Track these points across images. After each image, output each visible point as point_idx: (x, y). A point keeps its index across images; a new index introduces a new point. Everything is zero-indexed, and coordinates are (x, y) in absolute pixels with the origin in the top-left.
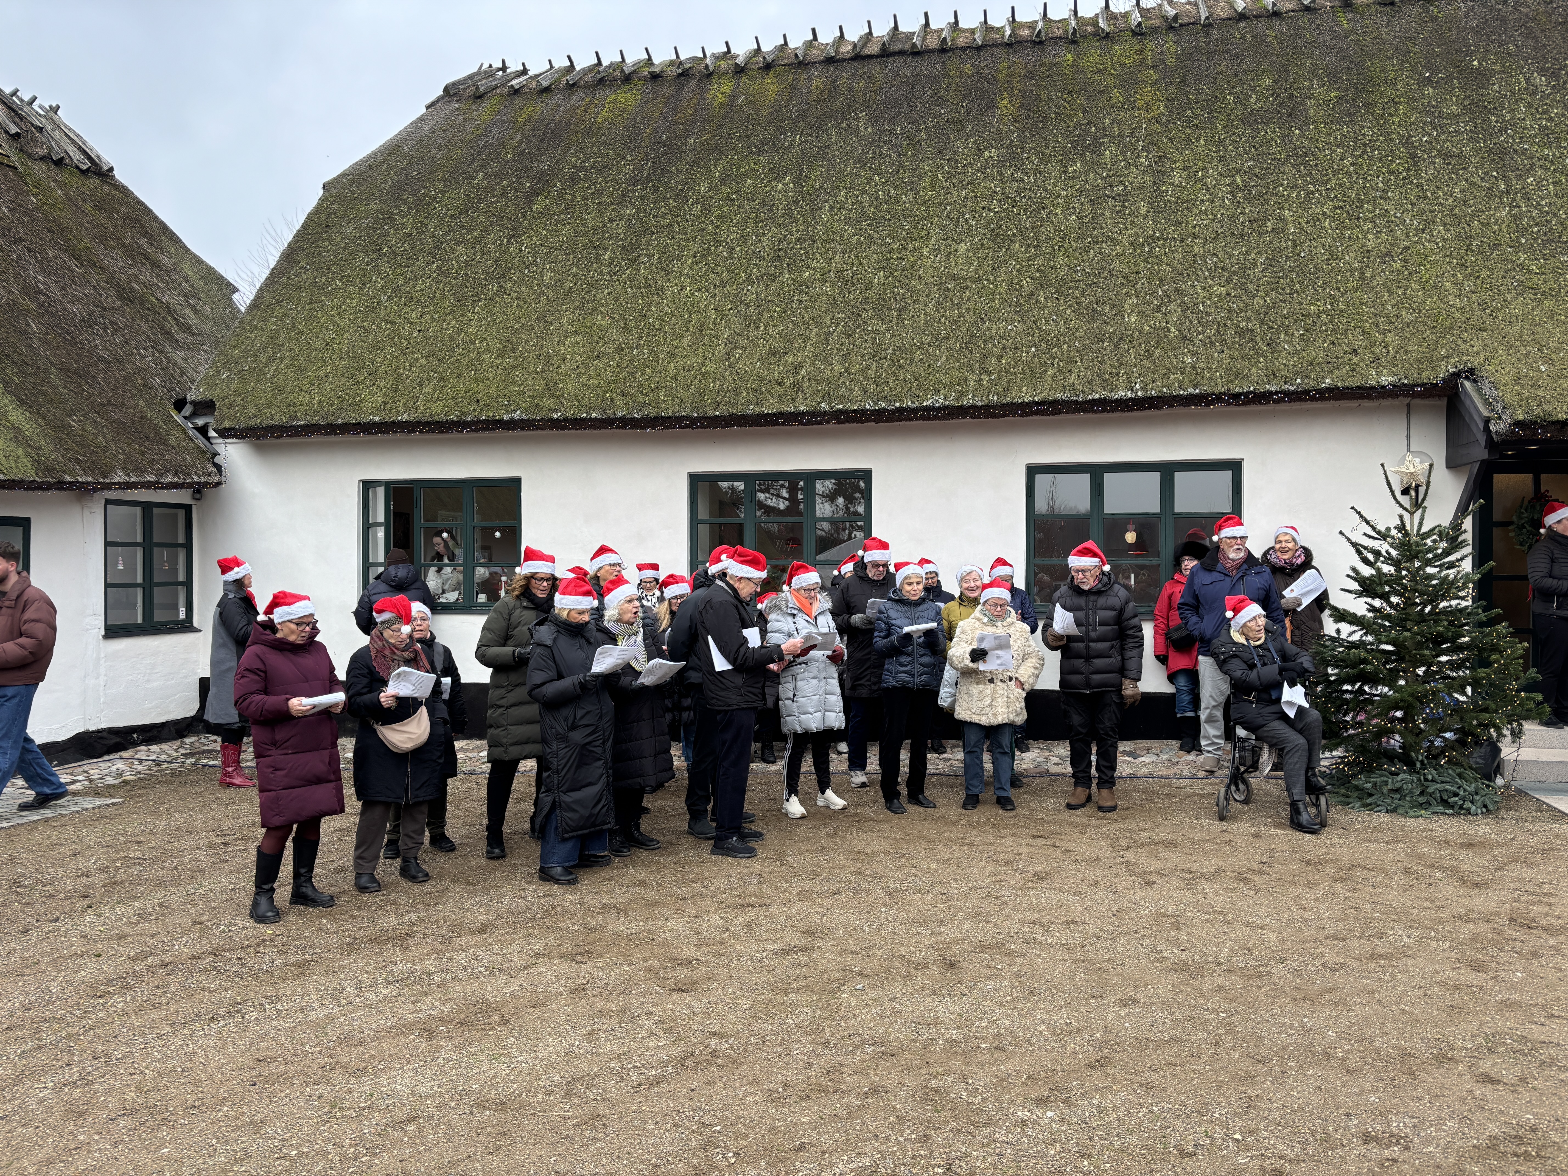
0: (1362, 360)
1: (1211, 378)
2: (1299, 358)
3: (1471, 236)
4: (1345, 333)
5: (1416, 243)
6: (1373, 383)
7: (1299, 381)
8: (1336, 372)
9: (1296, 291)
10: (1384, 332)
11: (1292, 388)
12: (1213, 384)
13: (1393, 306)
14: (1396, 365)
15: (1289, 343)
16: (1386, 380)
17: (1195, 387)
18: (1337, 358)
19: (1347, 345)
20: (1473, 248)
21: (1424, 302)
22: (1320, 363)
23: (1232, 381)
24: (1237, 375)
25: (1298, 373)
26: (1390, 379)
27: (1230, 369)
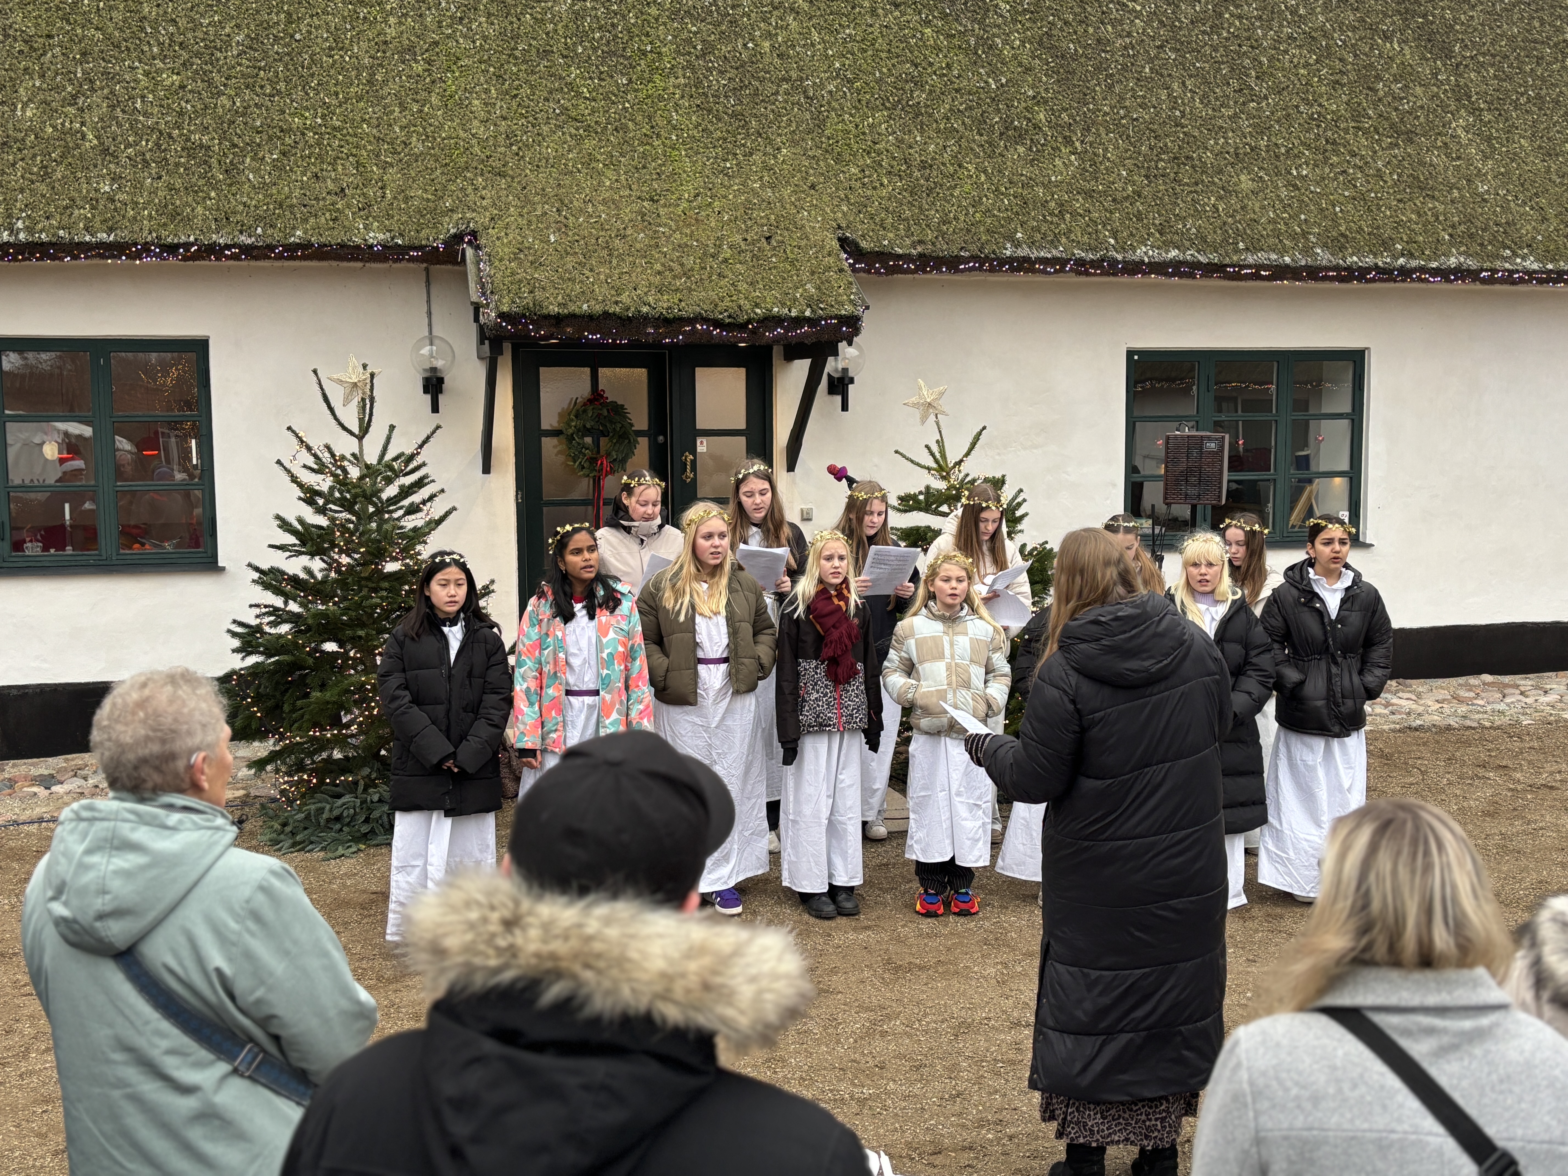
0: (349, 206)
1: (135, 218)
2: (265, 196)
3: (518, 36)
4: (333, 164)
5: (449, 37)
6: (358, 240)
7: (259, 230)
8: (312, 220)
9: (279, 92)
10: (385, 166)
11: (249, 241)
12: (136, 228)
13: (401, 128)
14: (390, 217)
15: (256, 171)
16: (376, 237)
17: (111, 230)
18: (317, 199)
19: (333, 180)
20: (517, 53)
21: (441, 126)
22: (292, 206)
23: (165, 224)
24: (175, 215)
25: (259, 219)
26: (381, 236)
27: (166, 206)
